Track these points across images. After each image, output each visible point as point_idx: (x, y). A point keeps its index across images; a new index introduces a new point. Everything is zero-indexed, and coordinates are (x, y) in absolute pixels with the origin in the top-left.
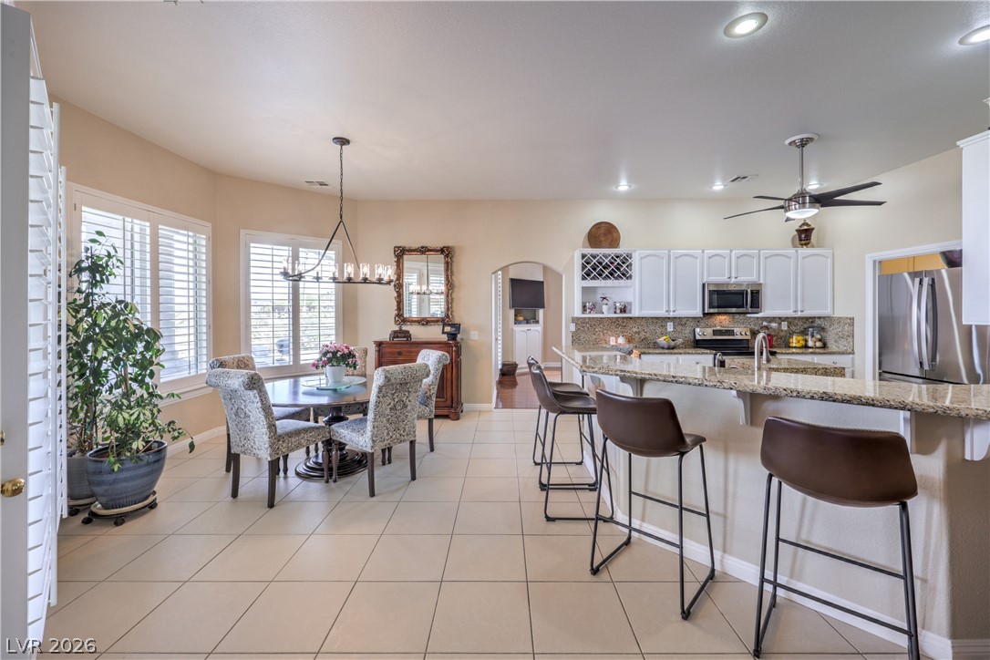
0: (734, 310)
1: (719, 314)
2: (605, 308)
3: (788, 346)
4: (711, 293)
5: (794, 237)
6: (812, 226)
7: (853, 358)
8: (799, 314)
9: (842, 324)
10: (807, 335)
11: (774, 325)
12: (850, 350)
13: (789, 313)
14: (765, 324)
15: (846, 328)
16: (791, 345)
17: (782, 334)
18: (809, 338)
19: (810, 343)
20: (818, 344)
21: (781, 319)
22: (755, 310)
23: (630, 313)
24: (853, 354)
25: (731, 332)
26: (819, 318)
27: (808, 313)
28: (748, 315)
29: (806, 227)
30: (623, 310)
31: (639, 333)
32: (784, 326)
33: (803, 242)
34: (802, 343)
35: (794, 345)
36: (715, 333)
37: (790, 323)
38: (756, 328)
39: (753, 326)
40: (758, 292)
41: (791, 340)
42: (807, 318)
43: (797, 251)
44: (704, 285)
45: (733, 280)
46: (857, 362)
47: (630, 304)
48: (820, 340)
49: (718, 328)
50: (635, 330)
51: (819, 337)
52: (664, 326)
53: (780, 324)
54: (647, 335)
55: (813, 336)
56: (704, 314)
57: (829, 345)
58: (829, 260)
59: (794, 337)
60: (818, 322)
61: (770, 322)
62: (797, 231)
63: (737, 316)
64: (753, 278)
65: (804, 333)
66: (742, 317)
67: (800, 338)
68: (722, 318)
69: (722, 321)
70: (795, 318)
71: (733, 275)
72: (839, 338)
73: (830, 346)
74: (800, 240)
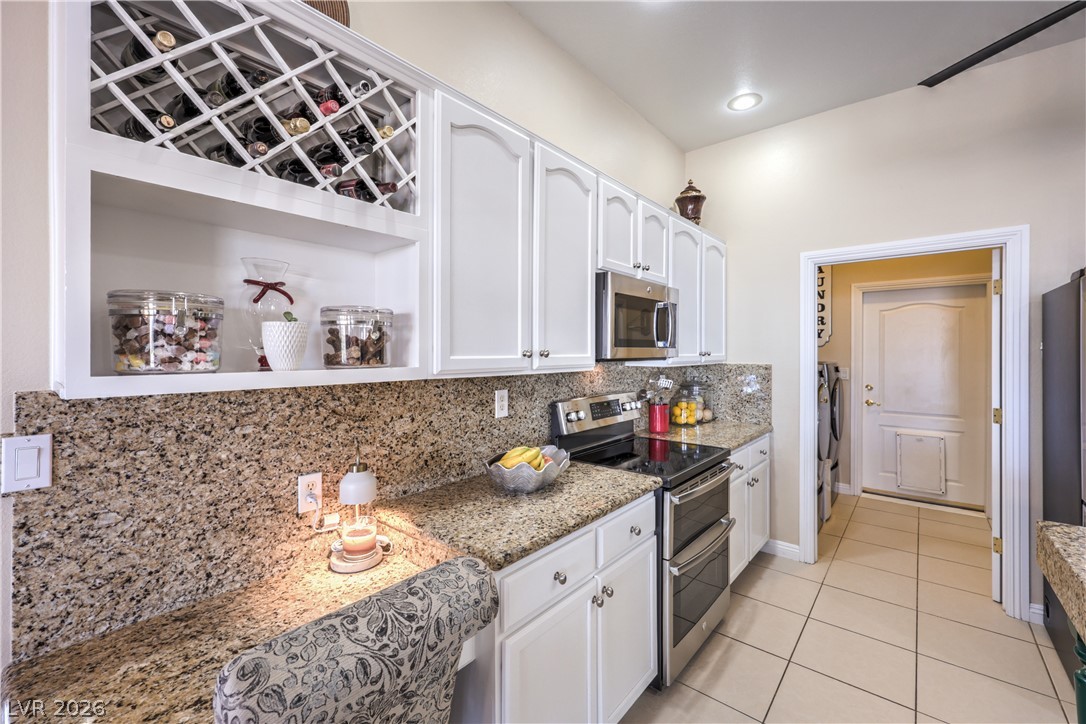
2: (276, 338)
6: (702, 193)
7: (771, 439)
12: (764, 424)
13: (695, 358)
23: (399, 362)
24: (772, 430)
29: (694, 193)
30: (372, 352)
31: (416, 436)
35: (684, 419)
36: (594, 411)
43: (702, 234)
44: (600, 278)
46: (777, 444)
47: (403, 321)
50: (403, 427)
52: (486, 404)
54: (442, 440)
58: (724, 260)
59: (683, 404)
64: (662, 276)
71: (640, 262)
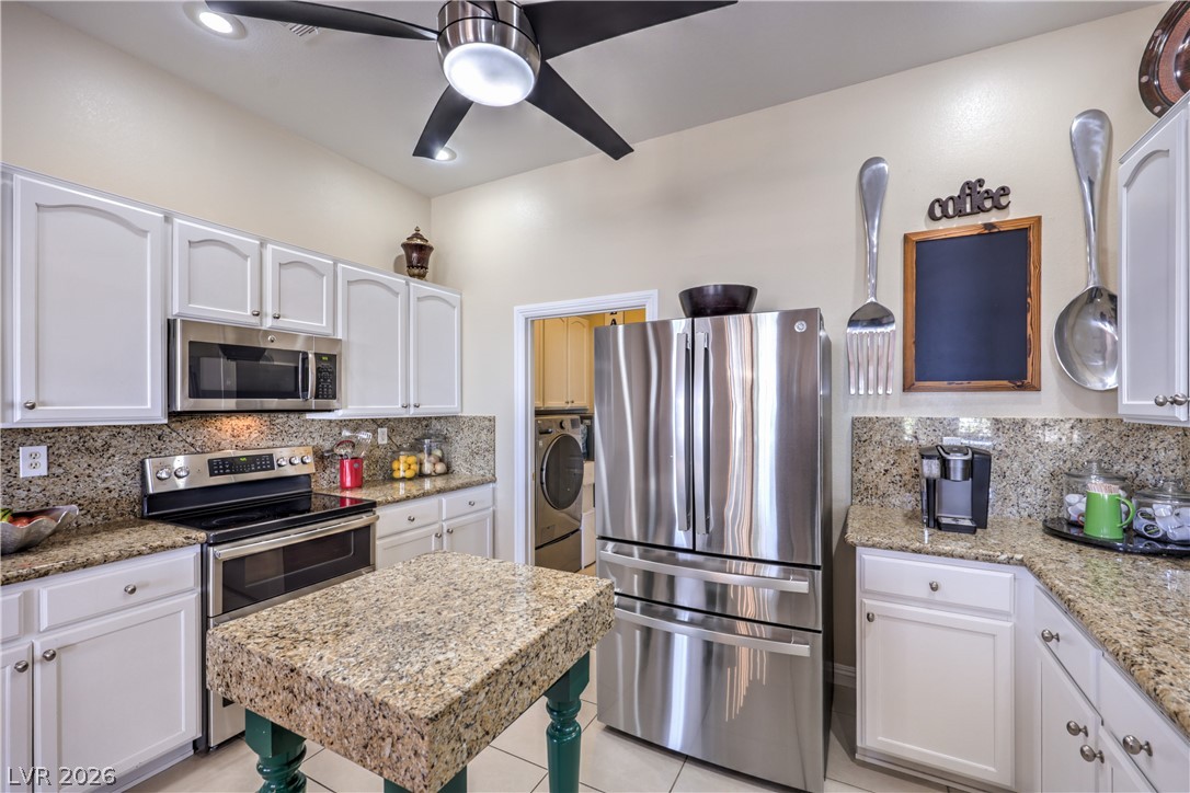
0: (273, 403)
1: (229, 413)
3: (390, 478)
4: (198, 351)
5: (399, 258)
6: (430, 243)
7: (494, 489)
8: (412, 412)
9: (476, 429)
10: (421, 451)
11: (364, 436)
12: (489, 476)
13: (393, 409)
14: (346, 433)
15: (484, 437)
16: (396, 475)
17: (378, 453)
18: (424, 456)
19: (427, 468)
20: (440, 468)
21: (377, 423)
22: (322, 402)
24: (494, 481)
25: (267, 462)
26: (438, 418)
27: (427, 409)
28: (309, 416)
29: (419, 242)
32: (383, 437)
33: (416, 271)
34: (415, 467)
35: (402, 474)
36: (216, 467)
37: (392, 430)
38: (327, 445)
39: (318, 441)
40: (333, 358)
41: (395, 465)
42: (419, 420)
43: (407, 284)
44: (170, 326)
45: (268, 323)
46: (499, 495)
48: (441, 460)
49: (230, 453)
51: (439, 453)
53: (375, 432)
55: (430, 454)
56: (173, 415)
57: (455, 468)
58: (456, 311)
59: (402, 458)
60: (436, 426)
61: (355, 430)
62: (405, 246)
63: (282, 418)
64: (320, 325)
65: (416, 448)
66: (294, 419)
67: (412, 459)
68: (240, 423)
69: (239, 434)
70: (400, 420)
71: (269, 309)
72: (472, 453)
73: (457, 469)
74: (410, 266)
